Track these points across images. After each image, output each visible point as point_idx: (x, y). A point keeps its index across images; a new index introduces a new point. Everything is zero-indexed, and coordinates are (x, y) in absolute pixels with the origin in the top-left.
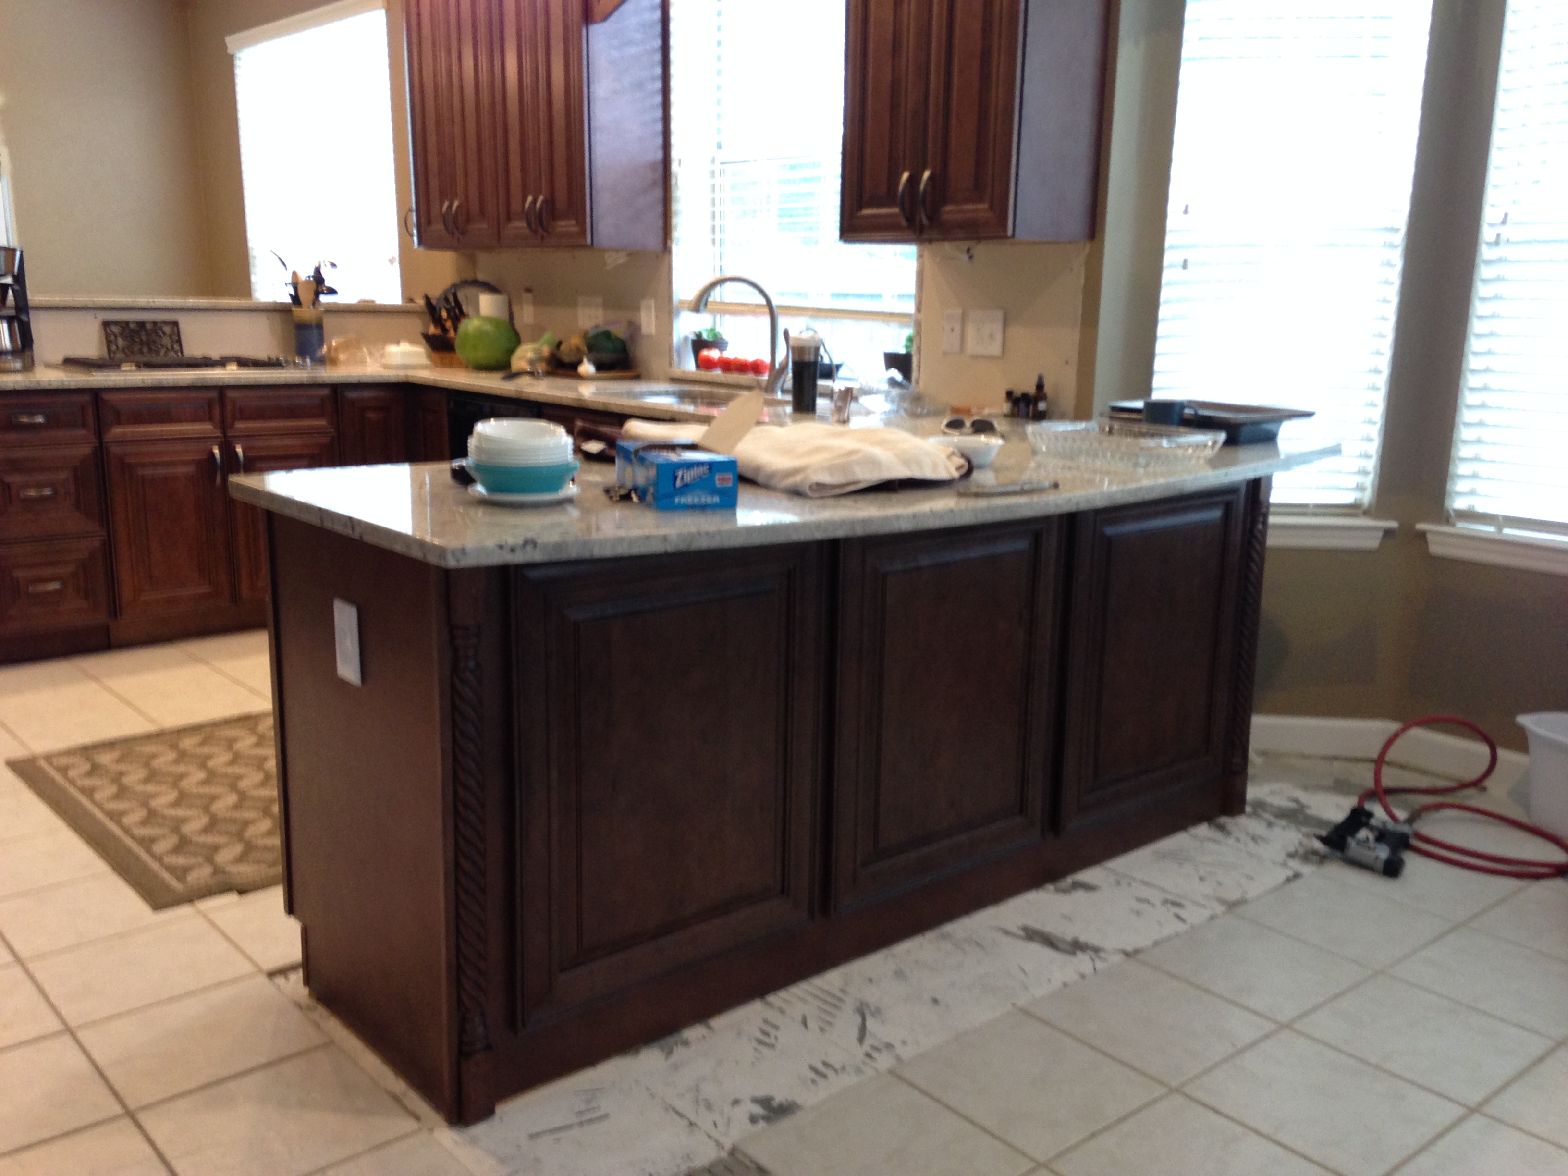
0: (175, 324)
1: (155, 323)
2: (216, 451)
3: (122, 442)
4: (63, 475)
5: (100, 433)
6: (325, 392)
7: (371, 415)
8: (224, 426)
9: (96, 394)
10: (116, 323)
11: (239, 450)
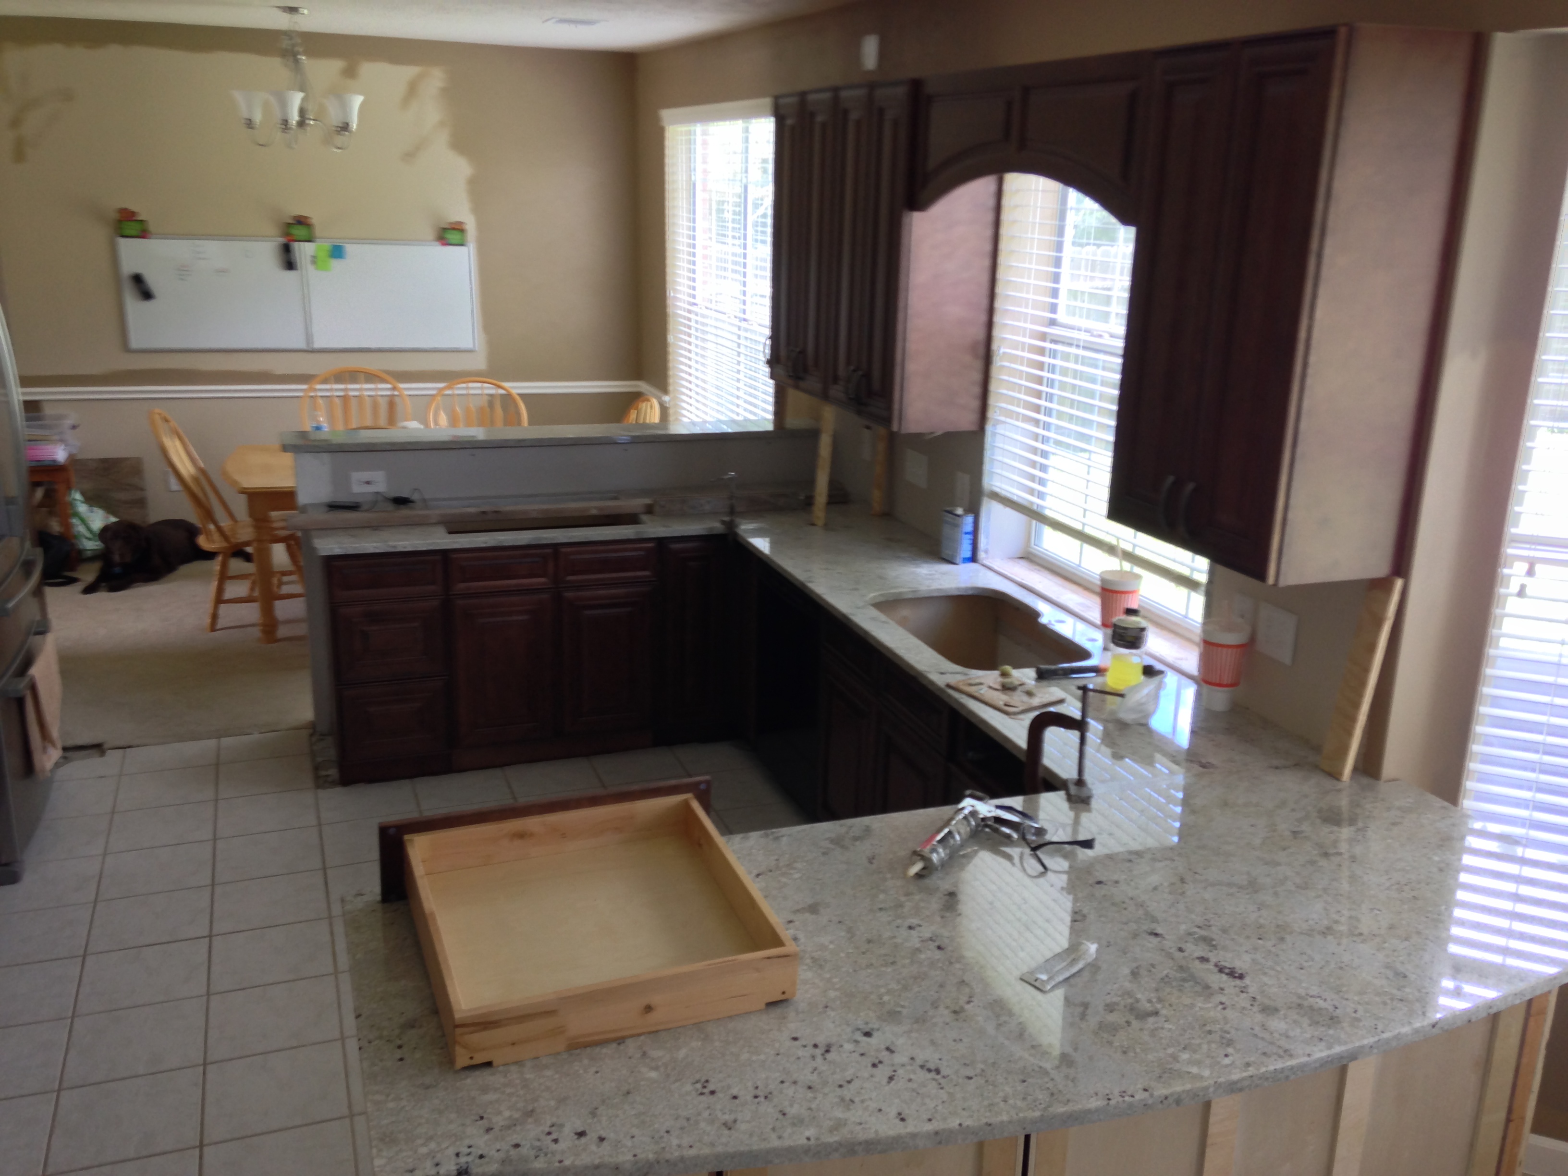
3: (466, 595)
4: (414, 625)
5: (447, 588)
6: (650, 545)
7: (692, 563)
8: (556, 578)
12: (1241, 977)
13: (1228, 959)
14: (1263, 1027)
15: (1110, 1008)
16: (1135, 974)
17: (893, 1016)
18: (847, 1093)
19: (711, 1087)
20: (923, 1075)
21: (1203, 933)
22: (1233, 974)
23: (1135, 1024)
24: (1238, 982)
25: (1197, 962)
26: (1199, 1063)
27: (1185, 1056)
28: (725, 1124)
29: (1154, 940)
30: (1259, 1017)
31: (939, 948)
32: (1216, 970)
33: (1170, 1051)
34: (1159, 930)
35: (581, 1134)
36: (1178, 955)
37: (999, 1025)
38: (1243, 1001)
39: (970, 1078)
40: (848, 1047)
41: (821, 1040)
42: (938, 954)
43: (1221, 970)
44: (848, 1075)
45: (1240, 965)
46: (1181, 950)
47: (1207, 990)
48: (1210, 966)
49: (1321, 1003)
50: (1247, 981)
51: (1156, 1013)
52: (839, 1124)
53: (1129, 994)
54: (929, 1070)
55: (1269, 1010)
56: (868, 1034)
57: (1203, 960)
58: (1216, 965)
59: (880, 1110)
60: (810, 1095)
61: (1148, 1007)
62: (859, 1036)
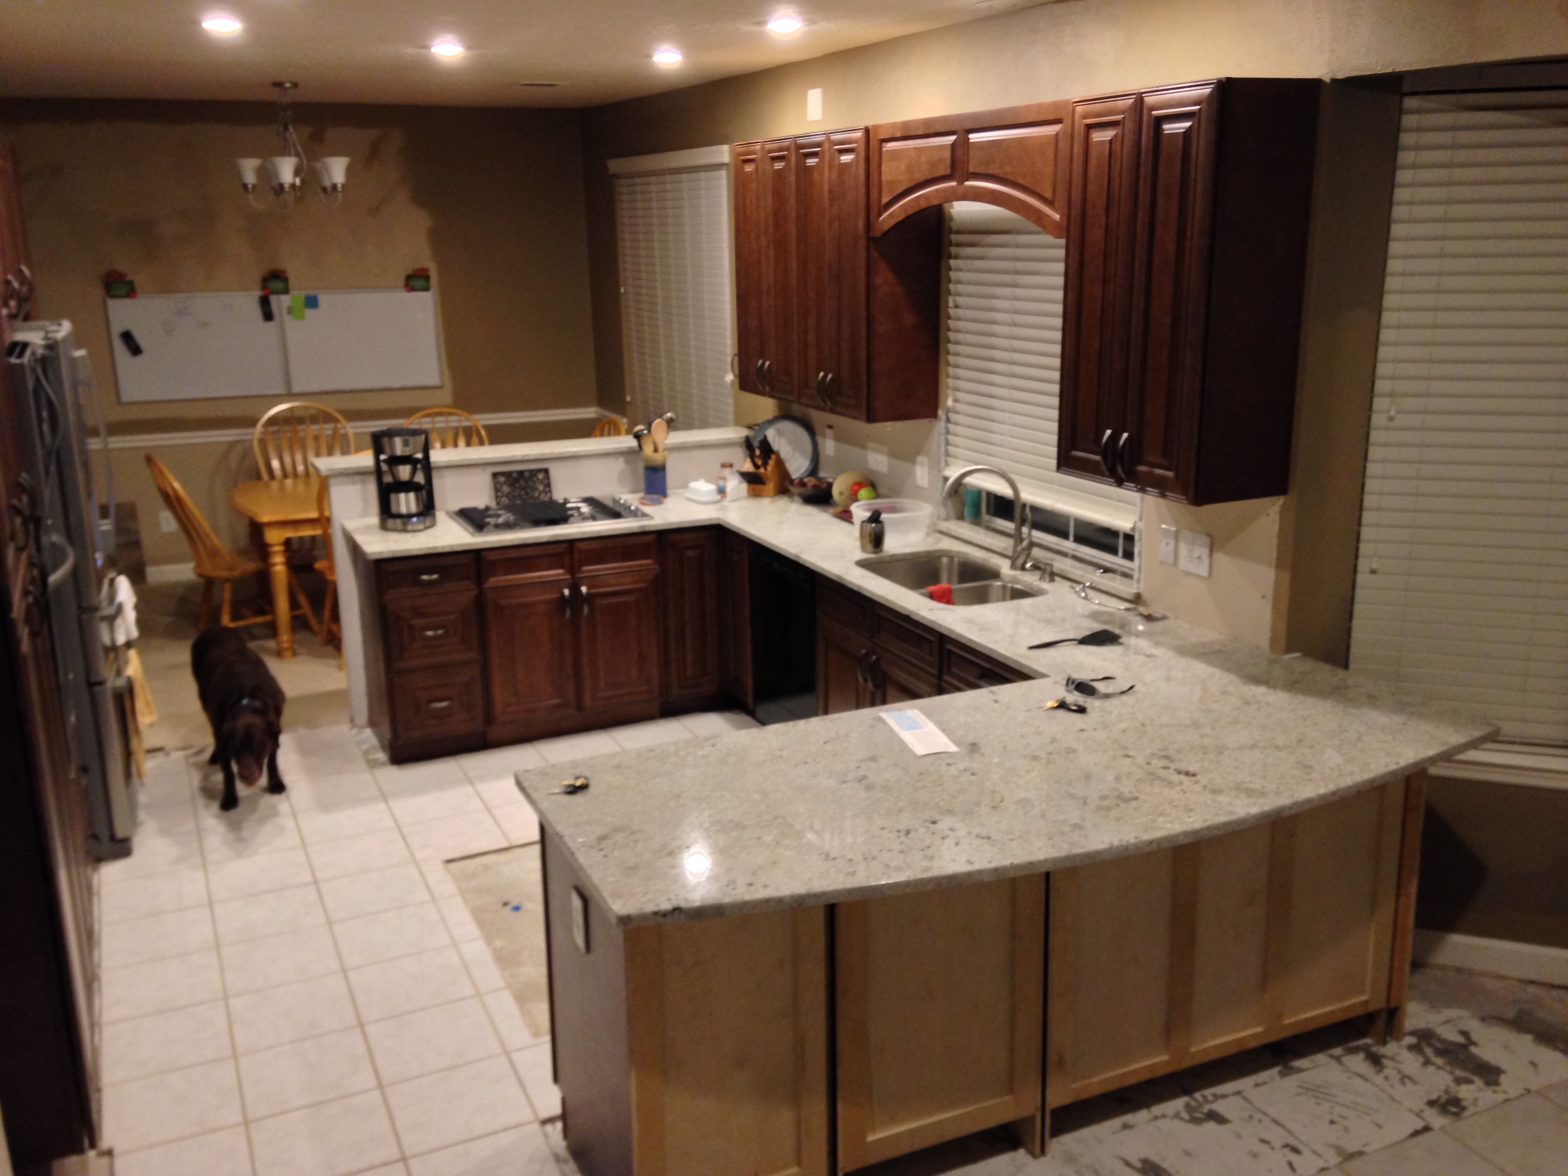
0: (546, 471)
1: (531, 471)
2: (566, 592)
3: (496, 588)
4: (452, 617)
5: (480, 582)
6: (651, 537)
7: (690, 553)
8: (572, 570)
9: (476, 555)
10: (502, 474)
11: (584, 589)
12: (1194, 775)
13: (1183, 766)
14: (1214, 801)
15: (1104, 798)
16: (1118, 779)
17: (950, 812)
18: (929, 852)
19: (832, 856)
20: (979, 841)
21: (1163, 753)
22: (1187, 774)
23: (1123, 805)
24: (1192, 778)
25: (1161, 770)
26: (1171, 822)
27: (1161, 819)
28: (849, 873)
29: (1129, 760)
30: (1210, 796)
31: (973, 774)
32: (1175, 773)
33: (1150, 817)
34: (1131, 753)
35: (750, 885)
36: (1147, 767)
37: (1027, 812)
38: (1198, 788)
39: (1012, 840)
40: (922, 830)
41: (902, 827)
42: (974, 778)
43: (1179, 772)
44: (927, 843)
45: (1192, 769)
46: (1148, 764)
47: (1171, 784)
48: (1171, 771)
49: (1253, 786)
50: (1199, 777)
51: (1136, 799)
52: (927, 869)
53: (1115, 789)
54: (983, 838)
55: (1216, 791)
56: (934, 823)
57: (1165, 768)
58: (1175, 770)
59: (954, 860)
60: (902, 856)
61: (1130, 795)
62: (927, 824)
